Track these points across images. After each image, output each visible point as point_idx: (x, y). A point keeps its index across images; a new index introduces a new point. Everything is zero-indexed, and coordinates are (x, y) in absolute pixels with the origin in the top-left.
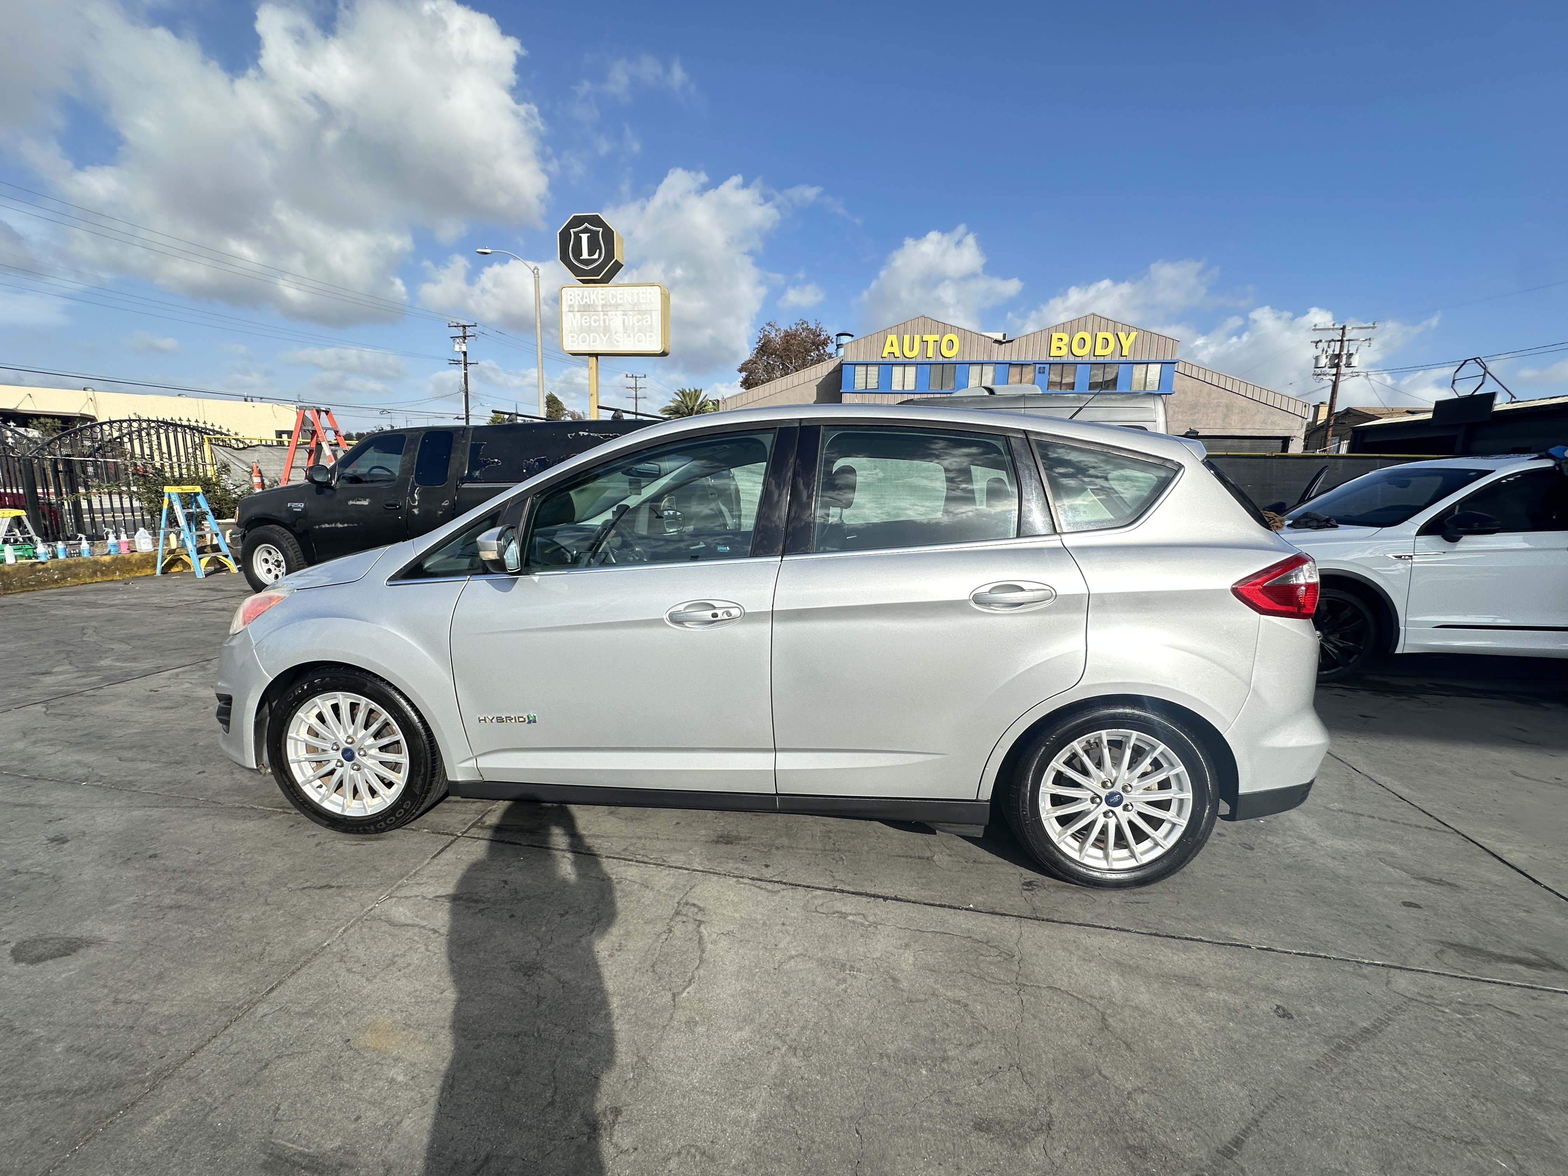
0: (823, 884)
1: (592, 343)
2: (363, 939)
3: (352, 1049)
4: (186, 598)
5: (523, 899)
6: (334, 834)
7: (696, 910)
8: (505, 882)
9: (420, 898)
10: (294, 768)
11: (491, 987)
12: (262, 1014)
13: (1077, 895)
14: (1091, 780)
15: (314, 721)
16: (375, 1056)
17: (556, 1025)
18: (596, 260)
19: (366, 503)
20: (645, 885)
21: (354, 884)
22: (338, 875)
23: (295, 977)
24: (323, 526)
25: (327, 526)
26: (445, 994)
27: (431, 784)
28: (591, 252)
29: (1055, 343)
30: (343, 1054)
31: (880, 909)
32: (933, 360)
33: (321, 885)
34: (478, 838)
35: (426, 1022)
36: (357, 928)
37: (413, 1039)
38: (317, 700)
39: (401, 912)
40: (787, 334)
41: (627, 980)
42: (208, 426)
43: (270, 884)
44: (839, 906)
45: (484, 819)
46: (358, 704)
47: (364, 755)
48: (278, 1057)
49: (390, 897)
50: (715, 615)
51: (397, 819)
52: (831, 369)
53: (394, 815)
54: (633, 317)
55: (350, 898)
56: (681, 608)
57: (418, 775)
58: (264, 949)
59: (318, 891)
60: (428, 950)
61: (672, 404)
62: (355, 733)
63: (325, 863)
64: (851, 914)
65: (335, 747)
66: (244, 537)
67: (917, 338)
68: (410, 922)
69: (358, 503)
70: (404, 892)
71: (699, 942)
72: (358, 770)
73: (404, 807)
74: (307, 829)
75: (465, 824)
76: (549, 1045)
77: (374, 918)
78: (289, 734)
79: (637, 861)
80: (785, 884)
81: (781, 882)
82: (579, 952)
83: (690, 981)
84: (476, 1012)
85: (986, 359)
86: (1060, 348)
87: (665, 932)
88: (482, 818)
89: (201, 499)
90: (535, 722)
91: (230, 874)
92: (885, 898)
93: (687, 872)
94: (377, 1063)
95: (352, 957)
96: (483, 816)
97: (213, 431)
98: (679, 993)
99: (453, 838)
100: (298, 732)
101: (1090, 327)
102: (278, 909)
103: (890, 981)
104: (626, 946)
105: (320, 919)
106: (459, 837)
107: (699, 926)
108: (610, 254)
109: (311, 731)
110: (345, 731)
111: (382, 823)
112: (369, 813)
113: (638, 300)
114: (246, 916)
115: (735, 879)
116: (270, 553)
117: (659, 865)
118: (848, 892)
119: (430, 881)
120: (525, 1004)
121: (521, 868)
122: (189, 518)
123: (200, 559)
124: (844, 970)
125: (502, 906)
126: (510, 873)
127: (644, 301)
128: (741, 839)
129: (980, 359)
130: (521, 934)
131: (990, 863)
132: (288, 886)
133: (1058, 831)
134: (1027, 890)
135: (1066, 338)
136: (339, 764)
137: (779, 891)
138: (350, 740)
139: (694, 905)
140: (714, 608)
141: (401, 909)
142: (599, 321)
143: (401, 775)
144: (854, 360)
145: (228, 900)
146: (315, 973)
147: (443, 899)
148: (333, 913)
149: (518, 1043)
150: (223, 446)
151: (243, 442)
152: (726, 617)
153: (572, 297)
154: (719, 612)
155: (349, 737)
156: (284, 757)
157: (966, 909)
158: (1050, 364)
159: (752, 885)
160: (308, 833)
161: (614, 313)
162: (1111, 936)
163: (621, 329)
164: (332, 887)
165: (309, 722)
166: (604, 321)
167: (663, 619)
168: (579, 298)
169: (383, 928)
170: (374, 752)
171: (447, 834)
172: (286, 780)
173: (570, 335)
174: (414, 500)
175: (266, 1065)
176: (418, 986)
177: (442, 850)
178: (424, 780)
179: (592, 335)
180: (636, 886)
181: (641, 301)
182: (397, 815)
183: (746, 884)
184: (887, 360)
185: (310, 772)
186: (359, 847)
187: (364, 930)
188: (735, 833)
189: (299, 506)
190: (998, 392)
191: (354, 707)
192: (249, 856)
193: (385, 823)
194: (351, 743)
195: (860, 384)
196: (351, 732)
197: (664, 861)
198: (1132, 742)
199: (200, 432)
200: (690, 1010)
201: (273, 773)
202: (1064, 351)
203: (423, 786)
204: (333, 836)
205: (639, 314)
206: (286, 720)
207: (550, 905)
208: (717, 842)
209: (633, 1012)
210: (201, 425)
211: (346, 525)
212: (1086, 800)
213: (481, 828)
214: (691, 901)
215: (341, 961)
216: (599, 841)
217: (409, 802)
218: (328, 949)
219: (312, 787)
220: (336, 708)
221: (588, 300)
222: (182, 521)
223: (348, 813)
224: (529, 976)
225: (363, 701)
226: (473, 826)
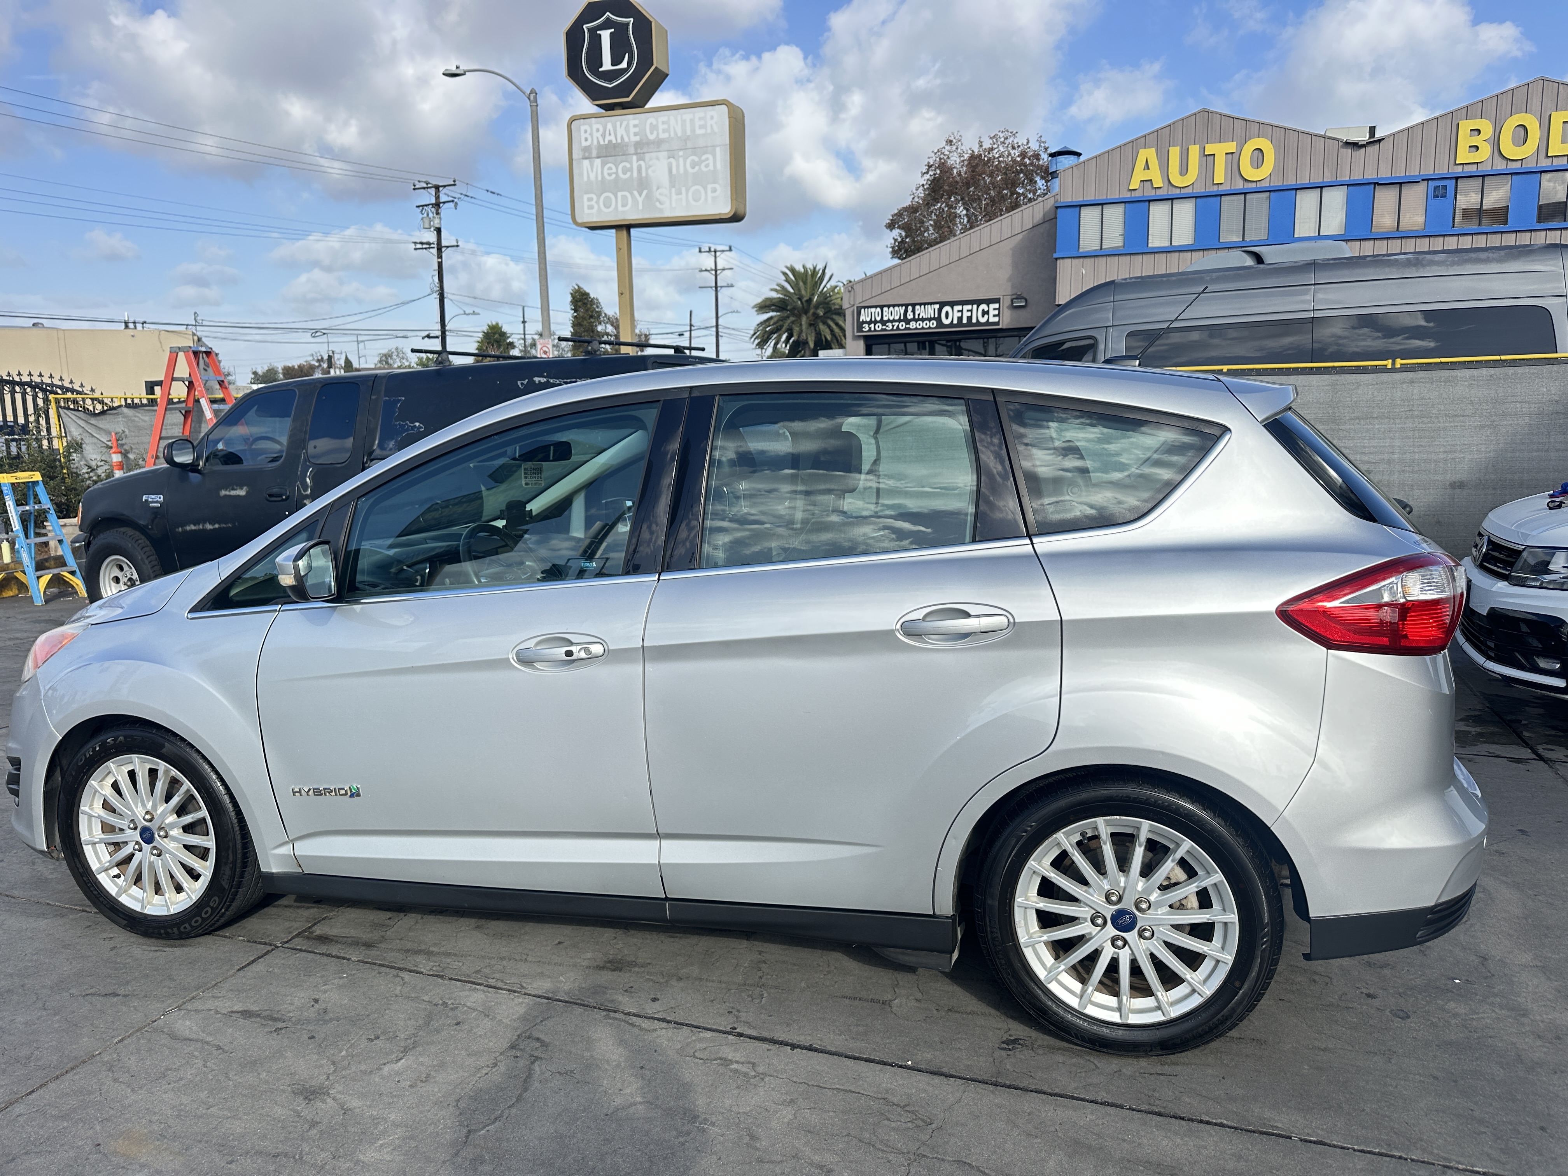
0: (720, 1025)
1: (620, 208)
2: (138, 1051)
3: (100, 1152)
4: (18, 635)
5: (331, 1020)
6: (134, 938)
7: (538, 1045)
8: (316, 1001)
9: (212, 1012)
10: (88, 850)
11: (263, 1108)
12: (17, 1113)
13: (1074, 1060)
14: (1091, 890)
15: (109, 792)
16: (122, 1161)
17: (322, 1150)
18: (624, 71)
19: (242, 492)
20: (486, 1014)
21: (143, 993)
22: (128, 983)
23: (58, 1082)
24: (188, 528)
25: (193, 527)
26: (212, 1109)
27: (242, 876)
28: (615, 61)
29: (1465, 140)
30: (90, 1156)
31: (781, 1058)
32: (1226, 188)
33: (106, 992)
34: (301, 950)
35: (183, 1135)
36: (134, 1038)
37: (166, 1149)
38: (111, 764)
39: (185, 1025)
40: (972, 157)
41: (421, 1112)
42: (56, 382)
43: (51, 988)
44: (728, 1052)
45: (314, 928)
46: (157, 770)
47: (166, 837)
48: (26, 1153)
49: (180, 1010)
50: (569, 653)
51: (204, 920)
52: (1038, 216)
53: (200, 916)
54: (685, 159)
55: (135, 1008)
56: (531, 644)
57: (226, 864)
58: (32, 1054)
59: (101, 999)
60: (205, 1066)
61: (774, 295)
62: (155, 807)
63: (116, 969)
64: (737, 1062)
65: (132, 826)
66: (88, 545)
67: (1194, 151)
68: (194, 1036)
69: (233, 493)
70: (197, 1005)
71: (525, 1081)
72: (159, 855)
73: (211, 904)
74: (104, 931)
75: (290, 933)
76: (307, 1168)
77: (155, 1030)
78: (82, 808)
79: (487, 986)
80: (668, 1022)
81: (664, 1020)
82: (377, 1079)
83: (496, 1119)
84: (239, 1130)
85: (1328, 179)
86: (1477, 148)
87: (488, 1066)
88: (310, 927)
89: (41, 491)
90: (358, 795)
91: (11, 975)
92: (793, 1046)
93: (546, 1001)
94: (123, 1167)
95: (121, 1067)
96: (315, 924)
97: (62, 387)
98: (476, 1131)
99: (269, 948)
100: (91, 805)
101: (1535, 103)
102: (55, 1015)
103: (747, 1139)
104: (434, 1077)
105: (96, 1027)
106: (277, 947)
107: (533, 1063)
108: (646, 58)
109: (106, 805)
110: (144, 805)
111: (187, 925)
112: (172, 912)
113: (693, 130)
114: (20, 1019)
115: (605, 1013)
116: (121, 568)
117: (515, 992)
118: (749, 1037)
119: (230, 995)
120: (296, 1127)
121: (340, 987)
122: (24, 519)
123: (38, 578)
124: (694, 1122)
125: (304, 1027)
126: (325, 992)
127: (702, 131)
128: (635, 966)
129: (1317, 179)
130: (315, 1057)
131: (973, 1013)
132: (71, 991)
133: (1049, 965)
134: (1004, 1049)
135: (1487, 128)
136: (137, 847)
137: (656, 1030)
138: (148, 817)
139: (538, 1039)
140: (572, 644)
141: (188, 1023)
142: (631, 170)
143: (208, 863)
144: (1078, 199)
145: (4, 1002)
146: (80, 1079)
147: (238, 1015)
148: (113, 1022)
149: (275, 1163)
150: (73, 410)
151: (102, 402)
152: (583, 655)
153: (587, 135)
154: (574, 649)
155: (147, 813)
156: (76, 836)
157: (901, 1067)
158: (1457, 178)
159: (625, 1021)
160: (105, 935)
161: (654, 155)
162: (1089, 1111)
163: (665, 179)
164: (118, 995)
165: (103, 793)
166: (639, 170)
167: (508, 659)
168: (599, 134)
169: (163, 1041)
170: (176, 832)
171: (265, 944)
172: (79, 866)
173: (586, 197)
174: (306, 488)
175: (13, 1159)
176: (185, 1099)
177: (253, 962)
178: (233, 869)
179: (620, 194)
180: (474, 1014)
181: (699, 132)
182: (204, 915)
183: (619, 1020)
184: (1138, 195)
185: (106, 858)
186: (159, 953)
187: (142, 1041)
188: (631, 958)
189: (155, 500)
190: (1268, 260)
191: (153, 773)
192: (35, 957)
193: (190, 925)
194: (150, 820)
195: (1089, 240)
196: (149, 806)
197: (522, 987)
198: (1143, 836)
199: (44, 391)
200: (482, 1148)
201: (66, 858)
202: (1485, 152)
203: (232, 877)
204: (132, 940)
205: (695, 154)
206: (78, 788)
207: (360, 1028)
208: (602, 968)
209: (414, 1144)
210: (47, 380)
211: (217, 526)
212: (1085, 920)
213: (308, 938)
214: (536, 1034)
215: (109, 1070)
216: (449, 960)
217: (216, 898)
218: (98, 1058)
219: (108, 875)
220: (132, 775)
221: (612, 138)
222: (16, 525)
223: (149, 911)
224: (310, 1100)
225: (162, 766)
226: (298, 935)
